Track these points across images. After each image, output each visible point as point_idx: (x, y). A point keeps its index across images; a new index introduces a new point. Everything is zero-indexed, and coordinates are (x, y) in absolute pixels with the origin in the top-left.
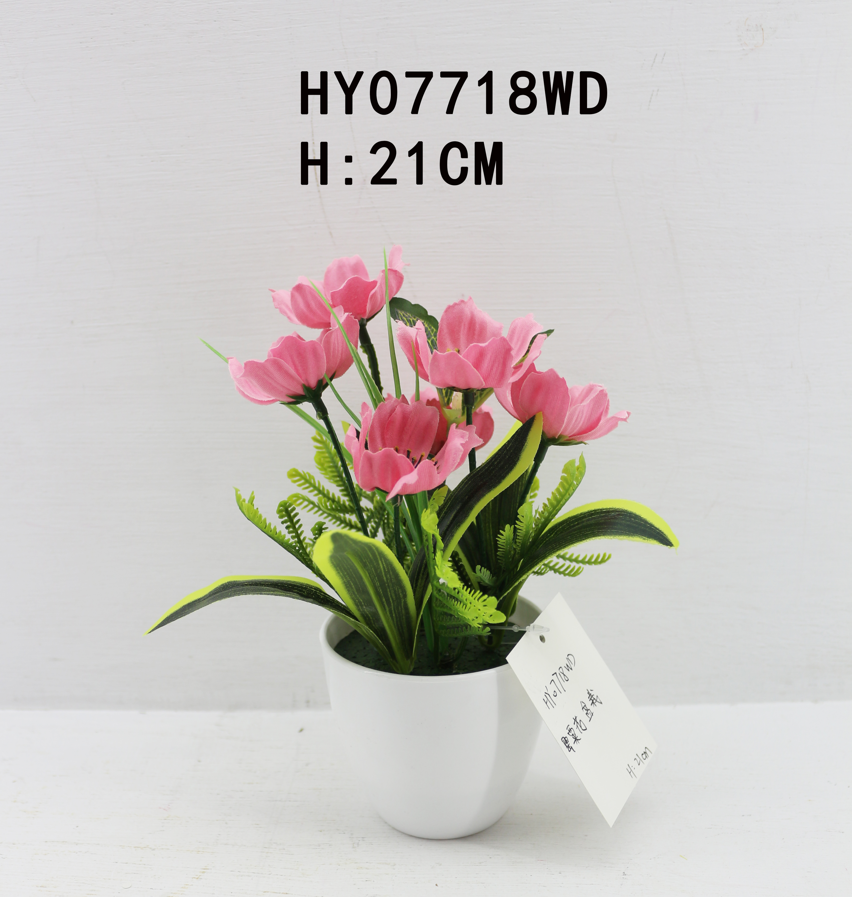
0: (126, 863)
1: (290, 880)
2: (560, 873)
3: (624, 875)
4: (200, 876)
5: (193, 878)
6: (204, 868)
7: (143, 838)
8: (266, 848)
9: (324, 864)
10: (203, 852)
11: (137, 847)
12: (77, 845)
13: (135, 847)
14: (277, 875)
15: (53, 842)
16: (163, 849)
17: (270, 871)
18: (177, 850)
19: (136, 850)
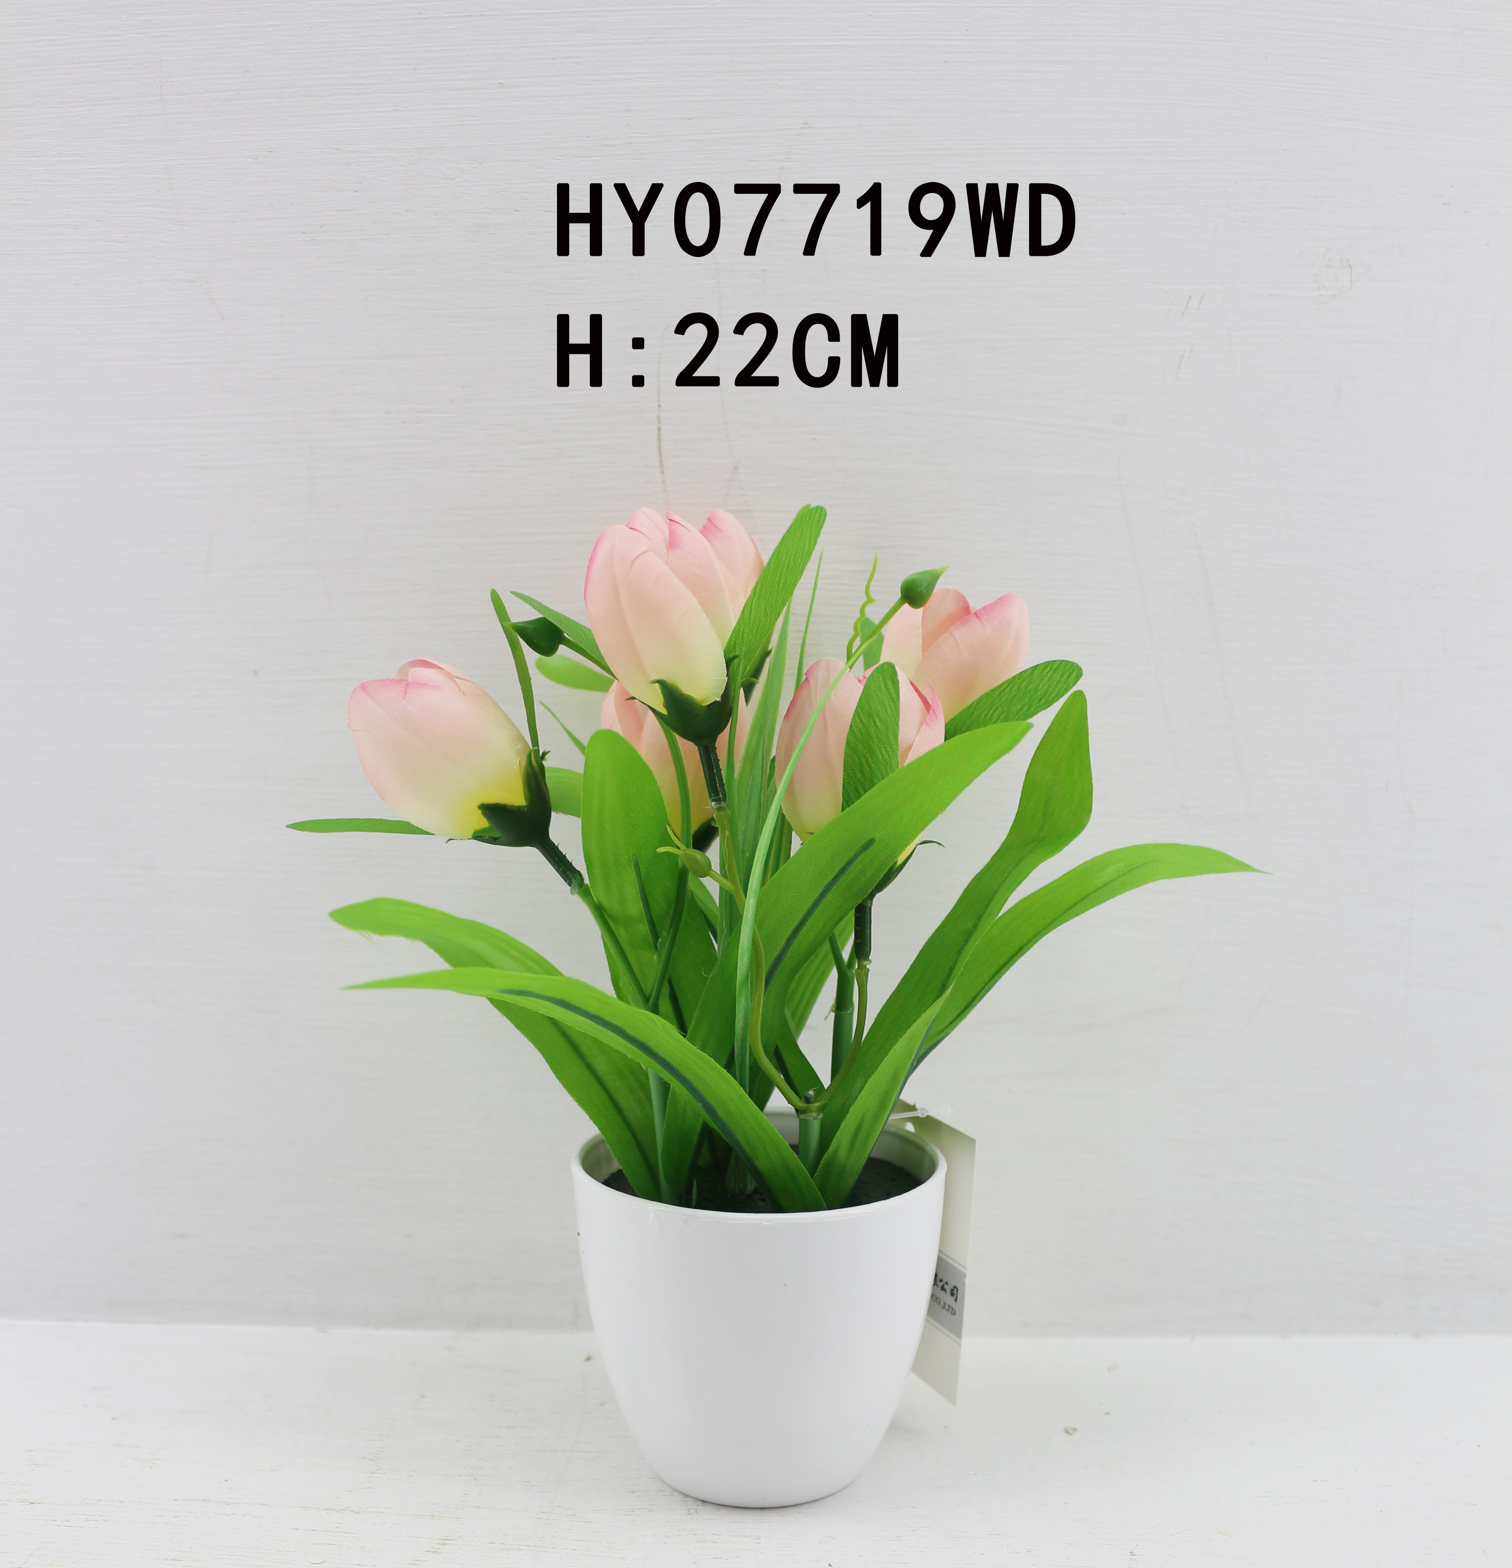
0: (313, 1530)
1: (588, 1555)
2: (1029, 1552)
3: (1132, 1555)
4: (438, 1549)
5: (426, 1552)
6: (445, 1538)
7: (338, 1498)
8: (545, 1513)
9: (643, 1536)
10: (440, 1517)
11: (329, 1509)
12: (228, 1505)
13: (326, 1510)
14: (566, 1549)
15: (186, 1500)
16: (372, 1512)
17: (554, 1544)
18: (398, 1514)
19: (327, 1513)
